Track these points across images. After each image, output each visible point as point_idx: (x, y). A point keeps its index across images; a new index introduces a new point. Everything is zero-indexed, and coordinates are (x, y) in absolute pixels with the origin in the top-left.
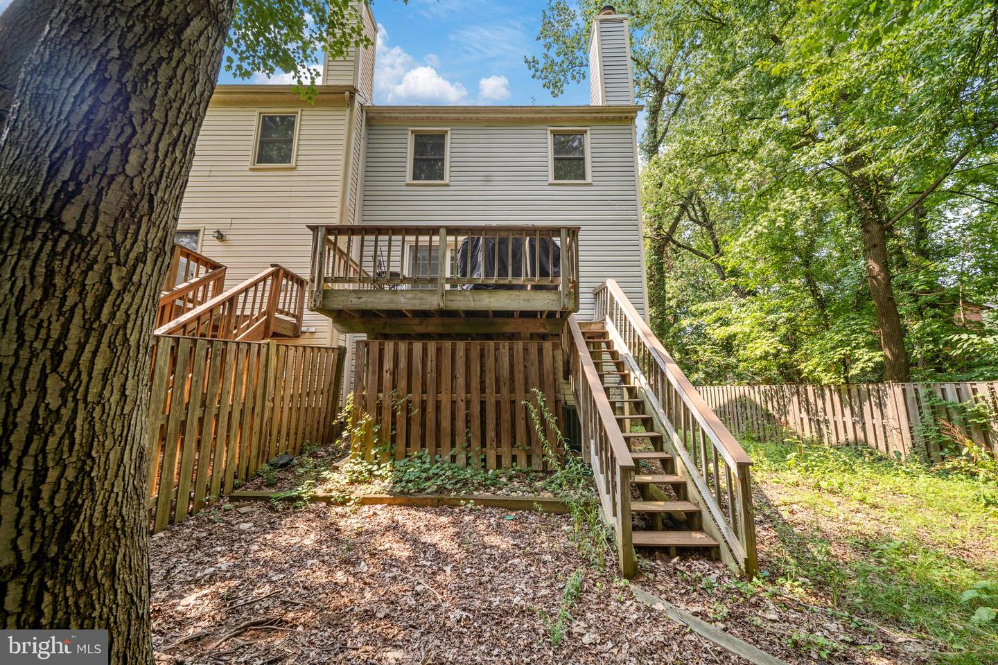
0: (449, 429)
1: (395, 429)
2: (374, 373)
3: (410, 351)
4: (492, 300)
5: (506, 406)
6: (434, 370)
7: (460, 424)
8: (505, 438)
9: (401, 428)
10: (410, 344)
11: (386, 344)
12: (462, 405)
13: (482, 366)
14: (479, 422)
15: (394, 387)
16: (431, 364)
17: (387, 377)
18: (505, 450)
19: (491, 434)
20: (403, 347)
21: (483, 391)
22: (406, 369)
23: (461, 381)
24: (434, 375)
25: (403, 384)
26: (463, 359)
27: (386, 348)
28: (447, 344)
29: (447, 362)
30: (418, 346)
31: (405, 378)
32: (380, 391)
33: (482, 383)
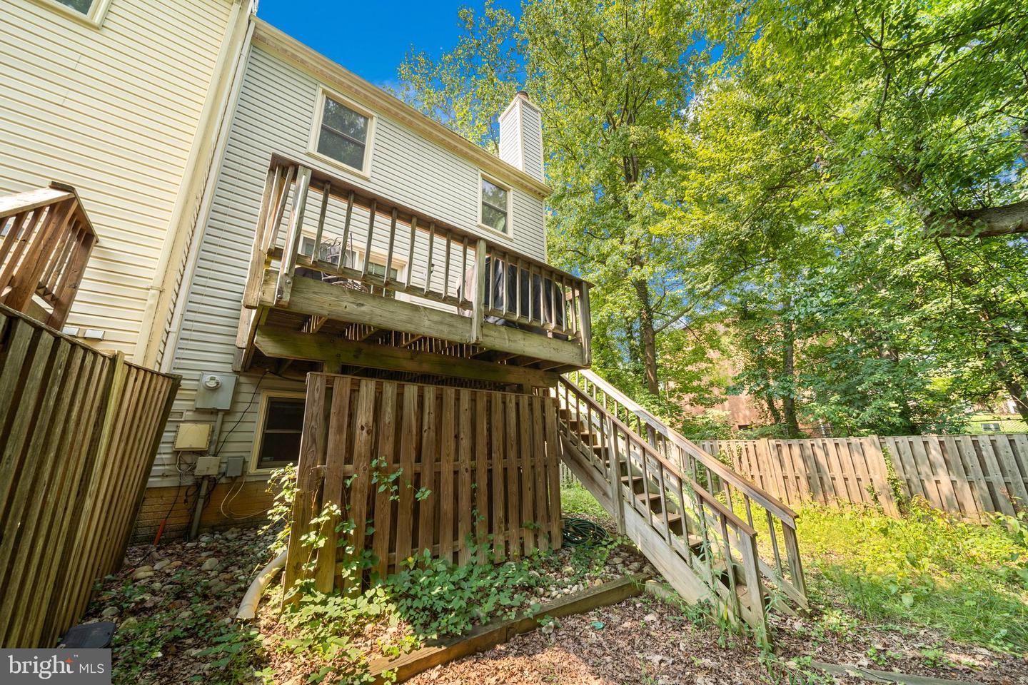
0: (450, 515)
1: (372, 525)
2: (339, 430)
3: (400, 396)
4: (527, 343)
5: (513, 475)
6: (433, 427)
7: (464, 504)
8: (513, 516)
9: (382, 522)
10: (401, 387)
11: (363, 382)
12: (466, 477)
13: (489, 423)
14: (486, 499)
15: (374, 454)
16: (428, 419)
17: (362, 437)
18: (514, 531)
19: (499, 513)
20: (390, 389)
21: (490, 456)
22: (393, 425)
23: (465, 443)
24: (433, 434)
25: (387, 447)
26: (468, 413)
27: (363, 389)
28: (450, 392)
29: (449, 415)
30: (411, 391)
31: (392, 439)
32: (348, 461)
33: (489, 444)
